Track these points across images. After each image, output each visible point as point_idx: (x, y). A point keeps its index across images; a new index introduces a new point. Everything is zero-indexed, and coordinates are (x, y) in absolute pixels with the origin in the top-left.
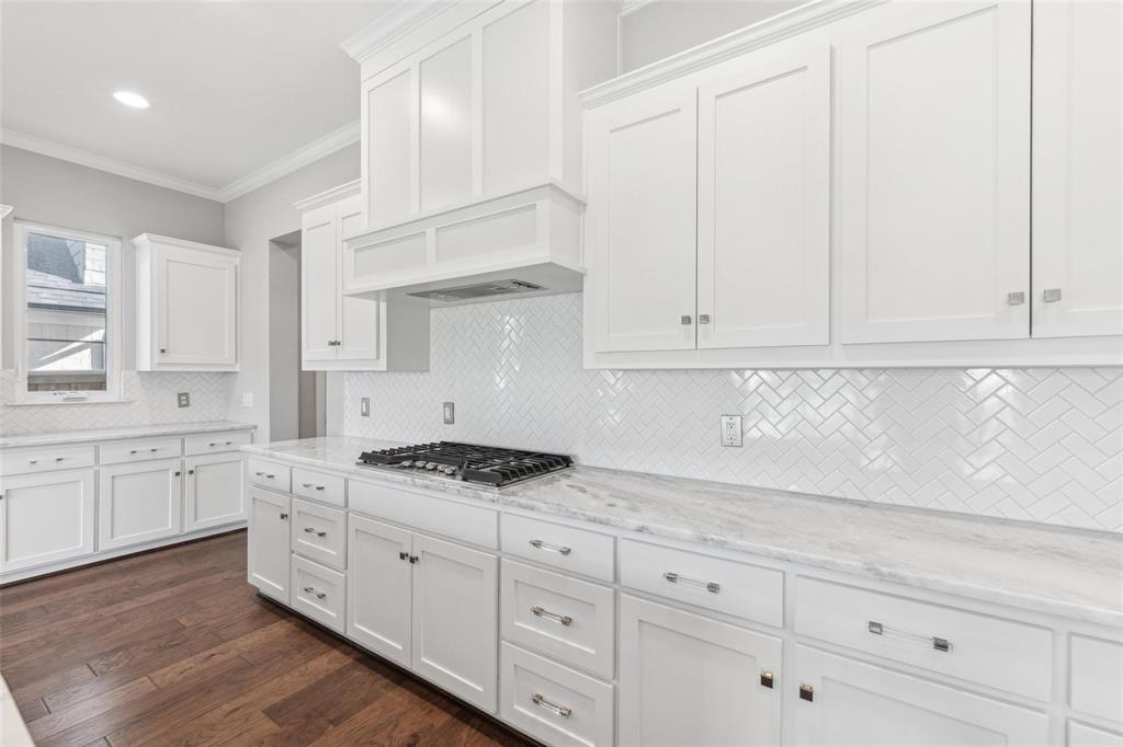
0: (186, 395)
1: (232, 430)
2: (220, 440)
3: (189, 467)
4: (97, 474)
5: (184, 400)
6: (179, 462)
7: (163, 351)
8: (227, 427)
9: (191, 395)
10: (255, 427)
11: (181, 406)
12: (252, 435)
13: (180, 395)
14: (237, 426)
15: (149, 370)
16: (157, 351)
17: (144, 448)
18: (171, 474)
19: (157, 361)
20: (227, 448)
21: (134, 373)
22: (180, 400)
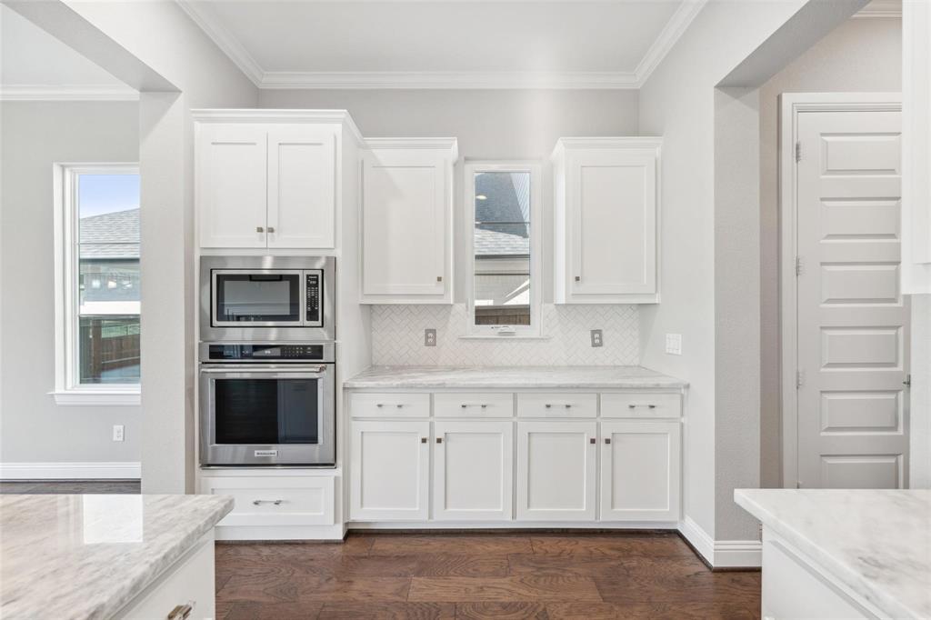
0: (599, 332)
1: (657, 388)
2: (642, 401)
3: (606, 434)
4: (515, 426)
5: (597, 339)
6: (595, 423)
7: (577, 279)
8: (650, 382)
9: (603, 332)
10: (688, 387)
11: (594, 345)
12: (682, 397)
13: (594, 332)
14: (664, 382)
15: (564, 302)
16: (572, 279)
17: (559, 401)
18: (586, 441)
19: (571, 292)
20: (649, 413)
21: (551, 306)
22: (593, 339)
